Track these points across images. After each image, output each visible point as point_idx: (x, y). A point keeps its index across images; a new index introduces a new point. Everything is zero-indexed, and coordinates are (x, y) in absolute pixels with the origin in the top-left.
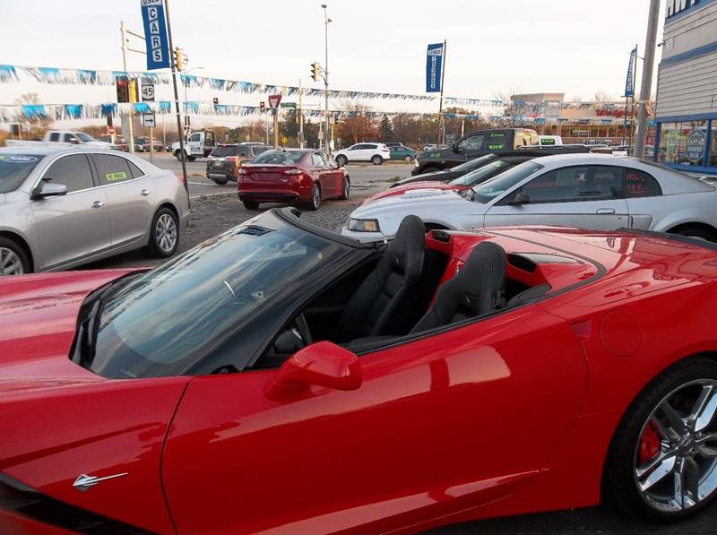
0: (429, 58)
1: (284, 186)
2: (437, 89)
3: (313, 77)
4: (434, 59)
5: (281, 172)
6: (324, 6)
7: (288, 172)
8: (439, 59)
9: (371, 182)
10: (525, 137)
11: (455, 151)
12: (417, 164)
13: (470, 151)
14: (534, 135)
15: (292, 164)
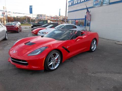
0: (30, 8)
1: (14, 29)
2: (32, 13)
3: (4, 9)
4: (31, 8)
5: (13, 26)
7: (14, 26)
8: (32, 8)
9: (26, 28)
10: (49, 21)
11: (39, 23)
12: (32, 25)
13: (41, 23)
14: (50, 21)
15: (14, 25)
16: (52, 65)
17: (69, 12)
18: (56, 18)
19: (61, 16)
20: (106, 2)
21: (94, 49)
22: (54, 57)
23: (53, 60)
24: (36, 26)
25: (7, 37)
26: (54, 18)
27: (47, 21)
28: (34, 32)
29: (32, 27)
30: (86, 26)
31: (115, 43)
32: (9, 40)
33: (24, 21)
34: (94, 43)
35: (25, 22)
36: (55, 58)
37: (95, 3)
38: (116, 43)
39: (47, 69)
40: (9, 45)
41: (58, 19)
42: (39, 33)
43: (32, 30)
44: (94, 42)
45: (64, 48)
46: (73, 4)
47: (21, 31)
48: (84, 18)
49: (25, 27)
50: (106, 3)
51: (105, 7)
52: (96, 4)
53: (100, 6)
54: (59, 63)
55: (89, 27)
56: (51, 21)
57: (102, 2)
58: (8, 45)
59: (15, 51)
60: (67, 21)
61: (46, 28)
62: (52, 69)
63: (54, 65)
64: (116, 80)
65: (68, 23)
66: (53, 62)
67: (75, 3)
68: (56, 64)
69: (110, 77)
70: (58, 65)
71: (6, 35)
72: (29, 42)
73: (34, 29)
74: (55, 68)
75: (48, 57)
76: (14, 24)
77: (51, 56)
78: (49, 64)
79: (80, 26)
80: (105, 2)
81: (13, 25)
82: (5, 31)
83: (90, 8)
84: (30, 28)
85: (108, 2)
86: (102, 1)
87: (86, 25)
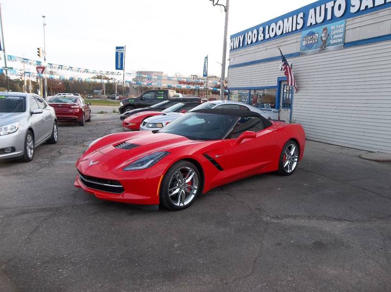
0: (117, 53)
1: (70, 114)
2: (122, 68)
3: (39, 55)
4: (119, 54)
5: (69, 107)
6: (44, 17)
7: (73, 107)
8: (122, 54)
9: (102, 113)
10: (172, 94)
11: (141, 99)
12: (122, 104)
13: (148, 99)
14: (175, 93)
15: (73, 103)
16: (177, 194)
17: (230, 67)
18: (193, 84)
19: (212, 77)
20: (335, 41)
21: (291, 169)
22: (184, 177)
23: (180, 184)
24: (133, 106)
25: (56, 136)
26: (189, 83)
27: (166, 92)
28: (130, 124)
29: (122, 110)
30: (281, 108)
31: (360, 157)
32: (62, 144)
33: (95, 91)
34: (292, 152)
35: (97, 94)
36: (185, 180)
37: (304, 43)
38: (362, 156)
39: (166, 205)
40: (65, 156)
41: (202, 88)
42: (144, 125)
43: (123, 118)
44: (290, 148)
45: (208, 158)
46: (243, 45)
47: (89, 120)
48: (276, 85)
49: (100, 111)
50: (334, 44)
51: (333, 55)
52: (309, 47)
53: (320, 52)
54: (195, 192)
55: (289, 110)
56: (178, 92)
57: (325, 42)
58: (61, 154)
59: (93, 162)
60: (226, 94)
61: (163, 112)
62: (178, 204)
63: (184, 197)
64: (326, 231)
65: (229, 99)
66: (181, 189)
67: (249, 42)
68: (187, 195)
69: (316, 225)
70: (193, 196)
71: (54, 128)
72: (124, 142)
73: (129, 115)
74: (186, 203)
75: (170, 174)
76: (70, 99)
77: (177, 174)
78: (171, 192)
79: (264, 107)
80: (332, 42)
81: (69, 102)
82: (53, 120)
83: (291, 55)
84: (114, 112)
85: (341, 40)
86: (324, 39)
87: (281, 105)
